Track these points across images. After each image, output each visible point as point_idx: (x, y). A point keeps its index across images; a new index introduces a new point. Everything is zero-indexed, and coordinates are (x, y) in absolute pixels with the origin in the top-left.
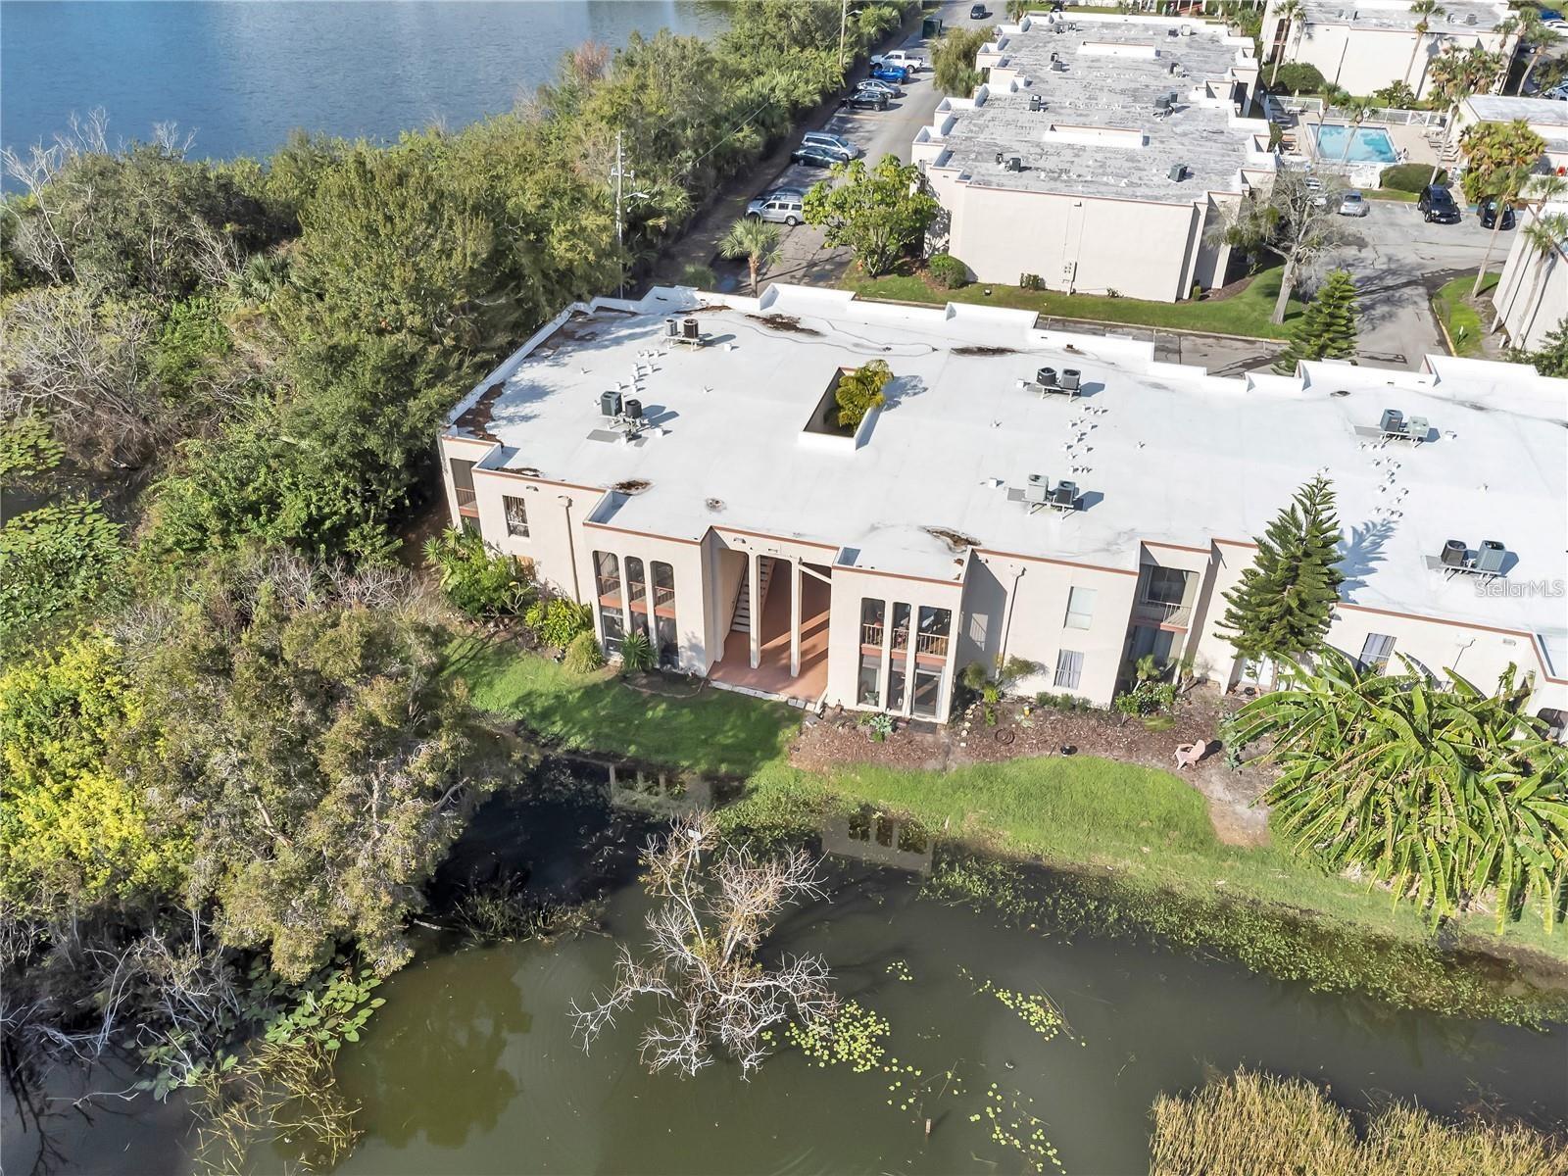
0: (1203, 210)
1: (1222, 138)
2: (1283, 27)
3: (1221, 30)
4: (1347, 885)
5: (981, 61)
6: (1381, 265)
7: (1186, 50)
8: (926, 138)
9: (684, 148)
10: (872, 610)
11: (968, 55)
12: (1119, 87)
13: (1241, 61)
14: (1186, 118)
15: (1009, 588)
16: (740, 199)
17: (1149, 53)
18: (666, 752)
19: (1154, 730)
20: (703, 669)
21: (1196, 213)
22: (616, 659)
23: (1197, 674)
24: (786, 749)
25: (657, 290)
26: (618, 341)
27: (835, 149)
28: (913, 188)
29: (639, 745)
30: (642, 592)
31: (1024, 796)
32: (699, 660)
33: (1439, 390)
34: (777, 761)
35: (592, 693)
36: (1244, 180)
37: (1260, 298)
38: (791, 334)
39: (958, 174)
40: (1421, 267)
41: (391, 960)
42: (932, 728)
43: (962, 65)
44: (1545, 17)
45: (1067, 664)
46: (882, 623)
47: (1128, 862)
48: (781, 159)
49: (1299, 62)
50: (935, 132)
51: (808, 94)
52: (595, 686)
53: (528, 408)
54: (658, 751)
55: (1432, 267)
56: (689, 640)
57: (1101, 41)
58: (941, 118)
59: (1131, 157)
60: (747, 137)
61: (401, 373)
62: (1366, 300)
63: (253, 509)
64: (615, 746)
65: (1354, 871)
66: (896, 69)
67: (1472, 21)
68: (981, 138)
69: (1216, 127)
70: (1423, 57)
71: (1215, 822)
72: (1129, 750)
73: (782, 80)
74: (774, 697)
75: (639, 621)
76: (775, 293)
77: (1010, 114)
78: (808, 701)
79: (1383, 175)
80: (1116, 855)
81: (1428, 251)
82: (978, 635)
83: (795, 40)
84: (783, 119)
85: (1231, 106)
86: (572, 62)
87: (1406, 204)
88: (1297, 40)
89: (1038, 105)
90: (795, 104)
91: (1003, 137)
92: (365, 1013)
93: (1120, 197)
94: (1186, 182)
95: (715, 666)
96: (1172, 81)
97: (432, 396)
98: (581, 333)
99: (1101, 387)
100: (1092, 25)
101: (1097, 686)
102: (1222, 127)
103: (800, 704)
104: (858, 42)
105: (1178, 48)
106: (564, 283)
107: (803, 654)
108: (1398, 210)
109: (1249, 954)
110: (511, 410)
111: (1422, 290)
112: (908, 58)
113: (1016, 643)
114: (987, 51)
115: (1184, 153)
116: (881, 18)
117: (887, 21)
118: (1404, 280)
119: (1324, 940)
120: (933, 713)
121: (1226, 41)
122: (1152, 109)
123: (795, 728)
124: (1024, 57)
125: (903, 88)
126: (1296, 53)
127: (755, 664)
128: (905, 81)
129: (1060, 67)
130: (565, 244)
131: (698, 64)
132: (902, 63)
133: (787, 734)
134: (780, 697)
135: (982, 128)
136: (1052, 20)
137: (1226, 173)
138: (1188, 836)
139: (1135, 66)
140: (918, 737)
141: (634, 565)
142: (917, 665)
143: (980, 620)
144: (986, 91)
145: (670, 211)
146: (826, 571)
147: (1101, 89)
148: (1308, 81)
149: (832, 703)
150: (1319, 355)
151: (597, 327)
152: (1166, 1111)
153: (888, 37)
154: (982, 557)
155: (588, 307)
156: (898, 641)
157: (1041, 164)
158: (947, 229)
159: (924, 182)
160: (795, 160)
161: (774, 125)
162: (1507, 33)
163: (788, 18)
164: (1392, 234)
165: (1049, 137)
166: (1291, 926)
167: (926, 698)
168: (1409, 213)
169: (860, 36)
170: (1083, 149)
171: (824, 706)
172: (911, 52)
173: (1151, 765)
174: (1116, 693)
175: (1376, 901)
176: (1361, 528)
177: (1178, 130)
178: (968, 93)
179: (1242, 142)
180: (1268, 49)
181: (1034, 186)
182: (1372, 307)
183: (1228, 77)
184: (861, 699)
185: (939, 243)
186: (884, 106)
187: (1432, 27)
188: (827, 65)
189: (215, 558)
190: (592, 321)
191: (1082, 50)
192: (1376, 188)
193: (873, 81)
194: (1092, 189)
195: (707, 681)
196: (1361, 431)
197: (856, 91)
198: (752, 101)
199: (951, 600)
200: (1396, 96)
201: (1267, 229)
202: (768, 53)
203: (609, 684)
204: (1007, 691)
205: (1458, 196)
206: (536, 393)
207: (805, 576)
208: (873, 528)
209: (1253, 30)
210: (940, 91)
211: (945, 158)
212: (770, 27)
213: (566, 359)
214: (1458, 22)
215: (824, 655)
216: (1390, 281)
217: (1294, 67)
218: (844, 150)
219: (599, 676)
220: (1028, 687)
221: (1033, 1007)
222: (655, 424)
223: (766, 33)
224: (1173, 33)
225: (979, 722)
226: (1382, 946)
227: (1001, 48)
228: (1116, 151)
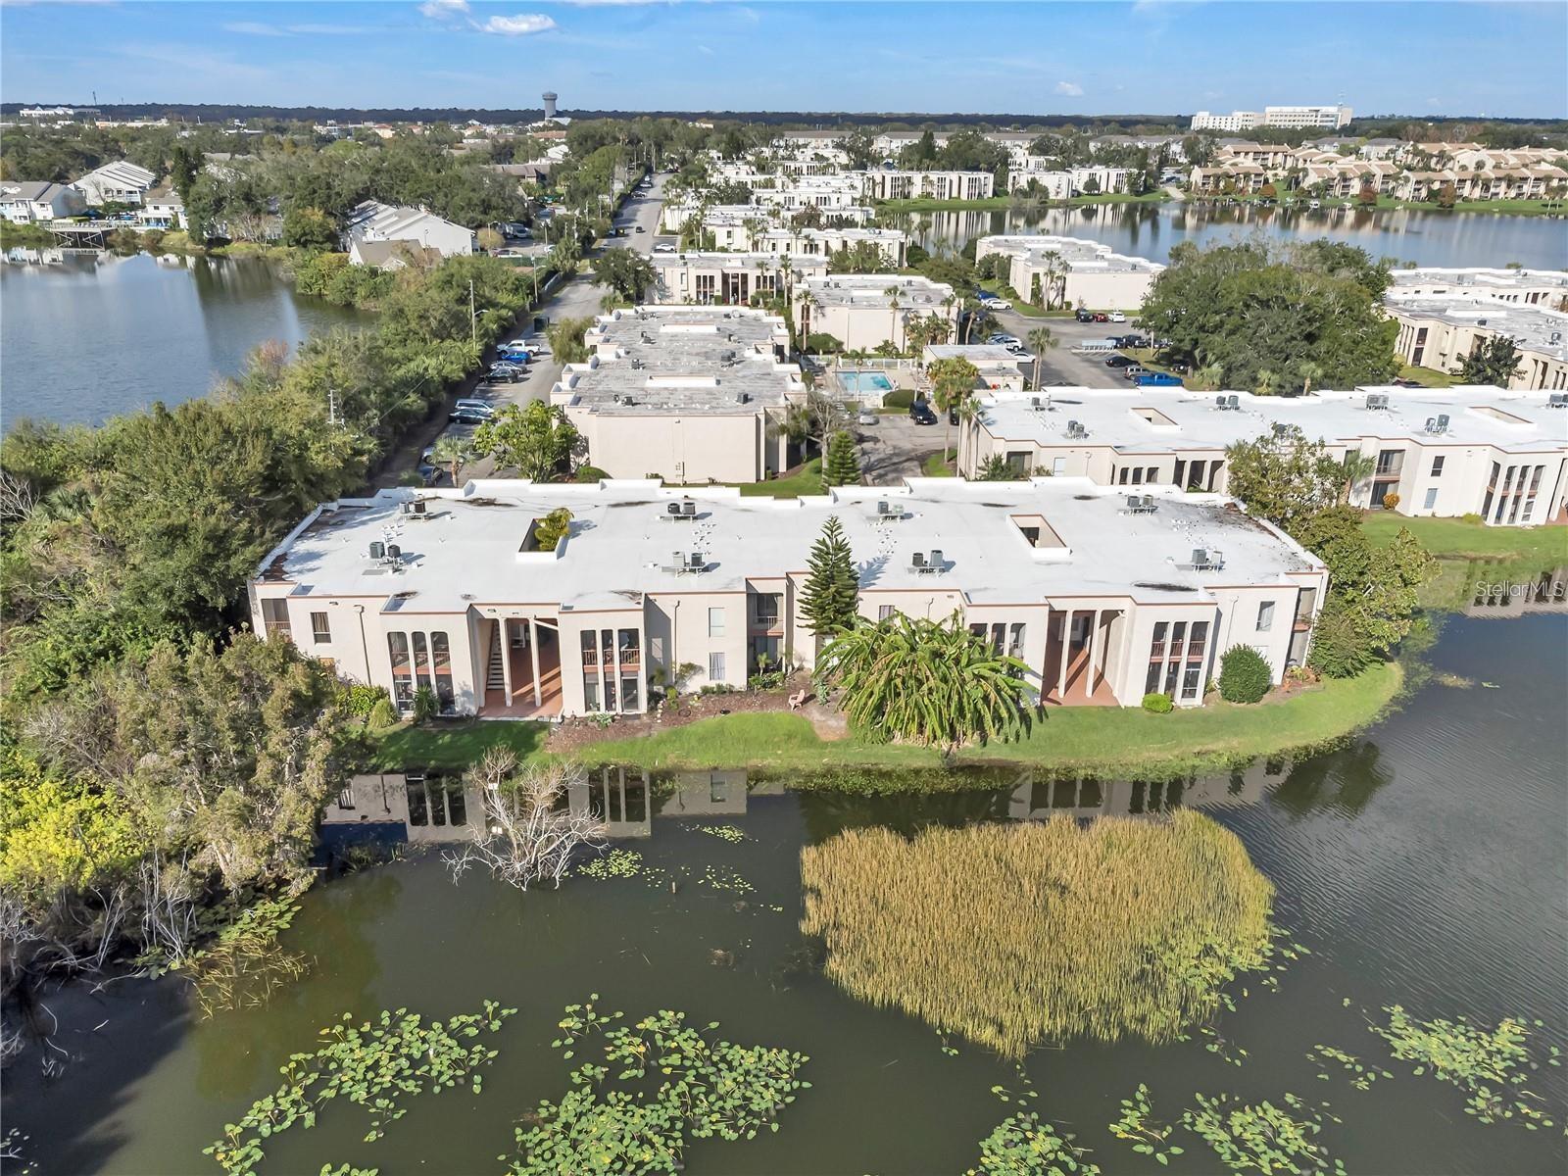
0: (762, 418)
1: (771, 377)
2: (806, 310)
3: (761, 312)
4: (896, 748)
5: (588, 341)
6: (889, 451)
7: (738, 327)
8: (559, 389)
9: (369, 409)
10: (587, 638)
11: (578, 337)
12: (694, 352)
13: (778, 332)
14: (744, 367)
15: (672, 617)
16: (415, 449)
17: (712, 329)
18: (459, 760)
19: (774, 694)
20: (474, 710)
21: (758, 421)
22: (409, 715)
23: (796, 665)
24: (542, 744)
25: (383, 492)
26: (364, 523)
27: (484, 410)
28: (555, 423)
29: (435, 759)
30: (426, 661)
31: (702, 740)
32: (470, 703)
33: (913, 495)
34: (537, 751)
35: (394, 738)
36: (786, 399)
37: (813, 475)
38: (493, 507)
39: (588, 410)
40: (914, 450)
41: (299, 885)
42: (638, 716)
43: (574, 345)
44: (985, 298)
45: (715, 661)
46: (595, 648)
47: (770, 760)
48: (441, 420)
49: (820, 333)
50: (565, 384)
51: (454, 371)
52: (395, 733)
53: (311, 564)
54: (453, 760)
55: (921, 450)
56: (462, 689)
57: (676, 323)
58: (567, 378)
59: (709, 392)
60: (413, 401)
61: (220, 541)
62: (881, 471)
63: (103, 654)
64: (420, 763)
65: (898, 739)
66: (519, 353)
67: (928, 300)
68: (600, 388)
69: (765, 371)
70: (900, 324)
71: (818, 732)
72: (761, 706)
73: (432, 362)
74: (527, 719)
75: (423, 680)
76: (473, 486)
77: (618, 372)
78: (551, 717)
79: (885, 398)
80: (762, 758)
81: (919, 441)
82: (657, 654)
83: (436, 335)
84: (438, 391)
85: (772, 357)
86: (258, 355)
87: (903, 415)
88: (816, 318)
89: (636, 366)
90: (445, 380)
91: (616, 387)
92: (288, 917)
93: (705, 414)
94: (749, 404)
95: (480, 709)
96: (732, 346)
97: (249, 552)
98: (333, 521)
99: (710, 514)
100: (667, 314)
101: (736, 675)
102: (769, 371)
103: (546, 719)
104: (486, 334)
105: (732, 325)
106: (317, 484)
107: (542, 693)
108: (898, 419)
109: (845, 787)
110: (298, 567)
111: (916, 463)
112: (527, 345)
113: (681, 656)
114: (591, 333)
115: (744, 387)
116: (500, 318)
117: (505, 320)
118: (904, 458)
119: (886, 775)
120: (637, 707)
121: (767, 320)
122: (719, 363)
123: (546, 732)
124: (620, 336)
125: (529, 367)
126: (817, 327)
127: (509, 703)
128: (528, 361)
129: (648, 340)
130: (321, 456)
131: (369, 349)
132: (524, 349)
133: (540, 736)
134: (532, 718)
135: (599, 382)
136: (637, 312)
137: (775, 397)
138: (802, 740)
139: (705, 338)
140: (629, 722)
141: (418, 637)
142: (622, 675)
143: (657, 642)
144: (597, 359)
145: (370, 451)
146: (554, 622)
147: (682, 353)
148: (828, 345)
149: (568, 715)
150: (841, 484)
151: (345, 517)
152: (809, 854)
153: (507, 332)
154: (651, 597)
155: (334, 506)
156: (608, 659)
157: (646, 400)
158: (586, 449)
159: (563, 420)
160: (452, 420)
161: (431, 395)
162: (949, 306)
163: (428, 318)
164: (894, 432)
165: (649, 384)
166: (867, 772)
167: (631, 701)
168: (905, 420)
169: (487, 330)
170: (676, 389)
171: (563, 717)
172: (528, 342)
173: (775, 712)
174: (748, 677)
175: (911, 752)
176: (871, 560)
177: (740, 374)
178: (583, 361)
179: (783, 379)
180: (798, 326)
181: (644, 413)
182: (886, 474)
183: (769, 341)
184: (588, 708)
185: (582, 460)
186: (515, 379)
187: (902, 304)
188: (465, 351)
189: (79, 690)
190: (338, 514)
191: (663, 330)
192: (882, 407)
193: (503, 362)
194: (686, 412)
195: (477, 717)
196: (869, 518)
197: (491, 370)
198: (412, 378)
199: (636, 621)
200: (886, 349)
201: (805, 426)
202: (413, 345)
203: (405, 730)
204: (682, 691)
205: (933, 407)
206: (312, 556)
207: (538, 626)
208: (579, 595)
209: (785, 311)
210: (560, 365)
211: (577, 401)
212: (413, 325)
213: (328, 536)
214: (920, 301)
215: (560, 690)
216: (895, 460)
217: (817, 336)
218: (491, 410)
219: (396, 727)
220: (694, 684)
221: (725, 831)
222: (409, 562)
223: (410, 330)
224: (727, 316)
225: (666, 710)
226: (917, 772)
227: (602, 331)
228: (698, 389)
